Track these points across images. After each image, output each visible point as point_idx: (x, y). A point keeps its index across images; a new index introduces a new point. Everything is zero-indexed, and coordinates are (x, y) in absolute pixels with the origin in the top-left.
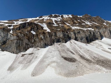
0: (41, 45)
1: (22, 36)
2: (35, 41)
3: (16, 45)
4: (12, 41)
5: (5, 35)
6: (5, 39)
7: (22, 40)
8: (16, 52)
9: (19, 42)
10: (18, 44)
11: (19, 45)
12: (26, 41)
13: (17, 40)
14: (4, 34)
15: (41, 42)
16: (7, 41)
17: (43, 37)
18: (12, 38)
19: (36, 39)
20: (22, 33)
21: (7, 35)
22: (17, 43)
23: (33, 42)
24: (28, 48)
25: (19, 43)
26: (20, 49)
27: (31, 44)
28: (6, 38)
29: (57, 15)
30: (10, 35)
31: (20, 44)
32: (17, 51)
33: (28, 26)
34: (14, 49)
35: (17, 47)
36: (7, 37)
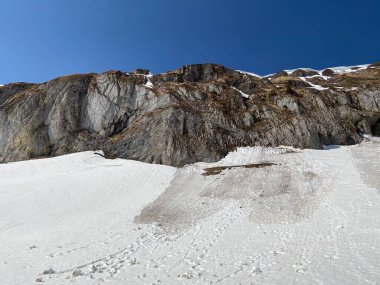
0: (299, 133)
1: (195, 98)
2: (256, 120)
3: (170, 127)
4: (151, 115)
5: (122, 94)
6: (122, 112)
7: (198, 113)
8: (172, 156)
9: (185, 120)
10: (181, 127)
11: (185, 131)
12: (213, 117)
13: (176, 108)
14: (119, 89)
15: (295, 121)
16: (130, 120)
17: (293, 107)
18: (153, 105)
19: (261, 111)
20: (193, 89)
21: (133, 93)
22: (175, 121)
23: (248, 124)
24: (231, 148)
25: (185, 124)
26: (189, 148)
27: (242, 133)
28: (126, 105)
29: (304, 69)
30: (143, 92)
31: (190, 125)
32: (178, 153)
33: (212, 74)
34: (161, 145)
35: (175, 139)
36: (131, 103)
